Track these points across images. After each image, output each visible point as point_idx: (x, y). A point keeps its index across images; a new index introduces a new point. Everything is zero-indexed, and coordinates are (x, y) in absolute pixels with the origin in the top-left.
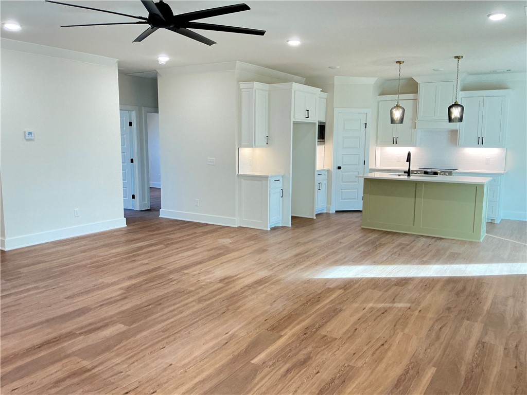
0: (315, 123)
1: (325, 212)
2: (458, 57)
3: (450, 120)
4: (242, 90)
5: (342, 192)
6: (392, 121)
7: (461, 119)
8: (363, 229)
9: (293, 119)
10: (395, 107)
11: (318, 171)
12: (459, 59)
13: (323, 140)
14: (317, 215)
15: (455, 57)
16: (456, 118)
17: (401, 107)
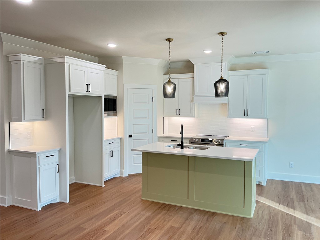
0: (101, 97)
1: (119, 176)
2: (222, 34)
3: (217, 95)
4: (12, 63)
5: (134, 157)
6: (165, 96)
7: (226, 94)
8: (143, 200)
9: (67, 93)
10: (167, 83)
11: (106, 141)
12: (223, 35)
13: (115, 112)
14: (105, 182)
15: (219, 34)
16: (222, 93)
17: (172, 83)
